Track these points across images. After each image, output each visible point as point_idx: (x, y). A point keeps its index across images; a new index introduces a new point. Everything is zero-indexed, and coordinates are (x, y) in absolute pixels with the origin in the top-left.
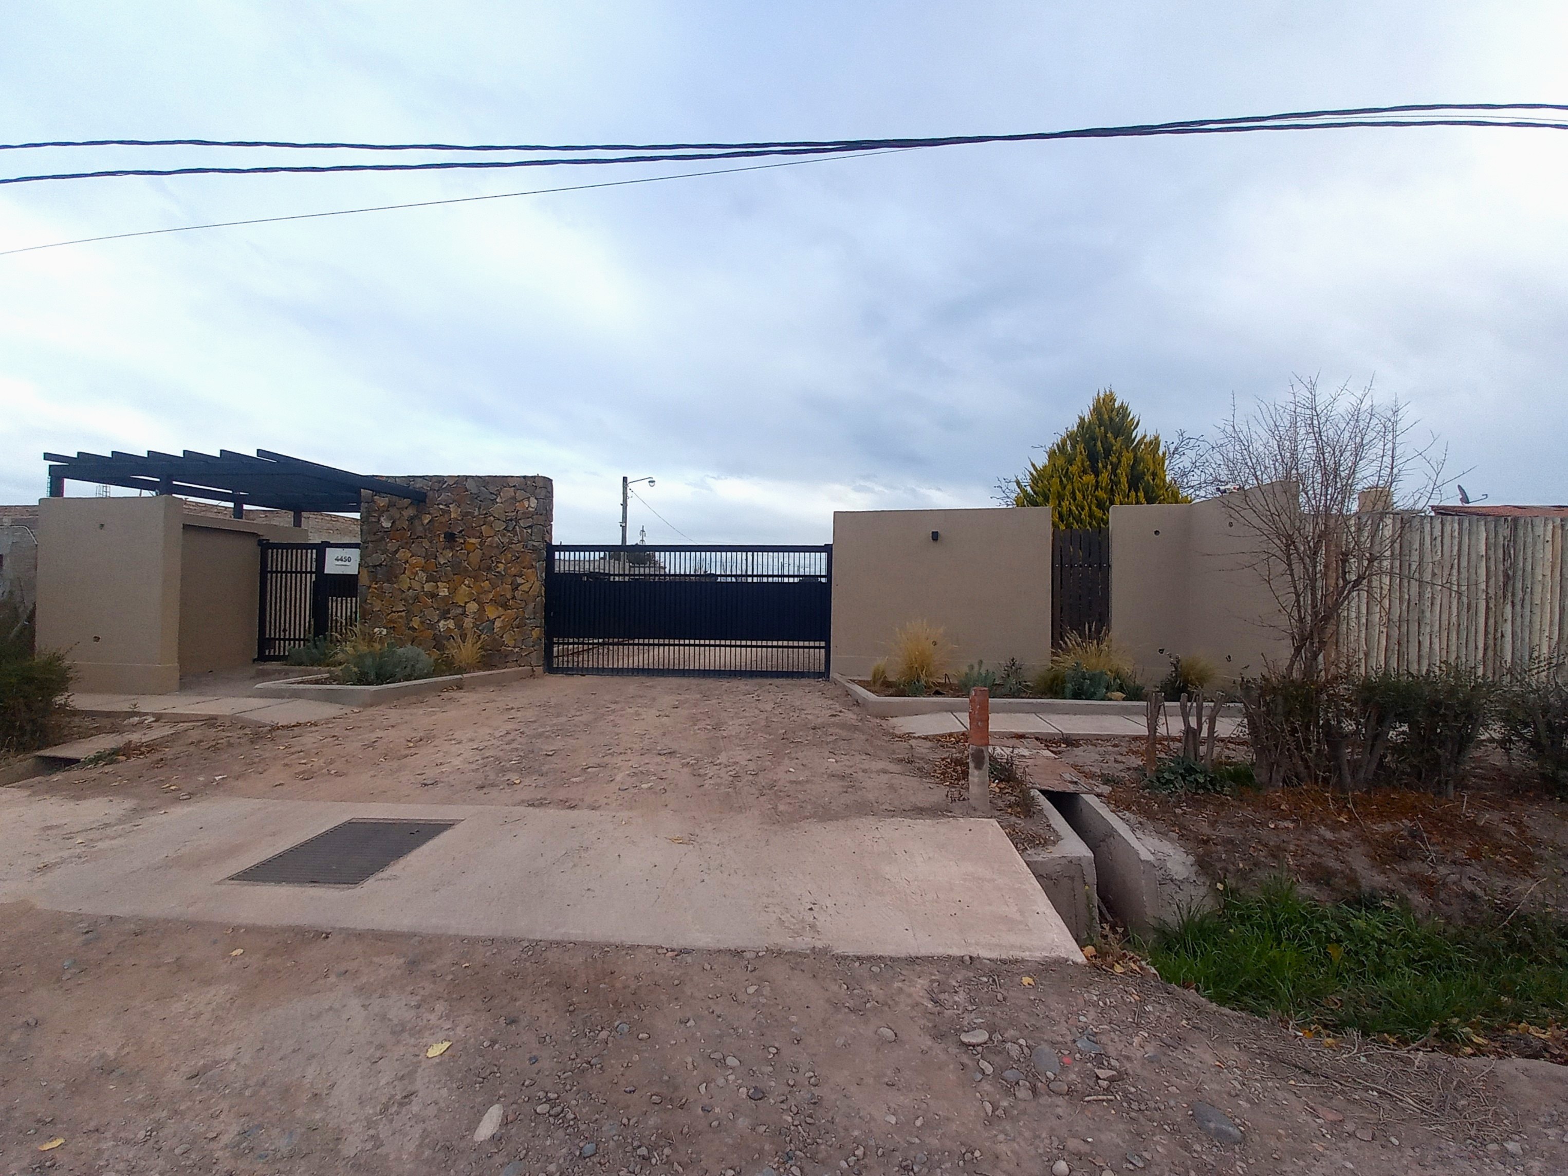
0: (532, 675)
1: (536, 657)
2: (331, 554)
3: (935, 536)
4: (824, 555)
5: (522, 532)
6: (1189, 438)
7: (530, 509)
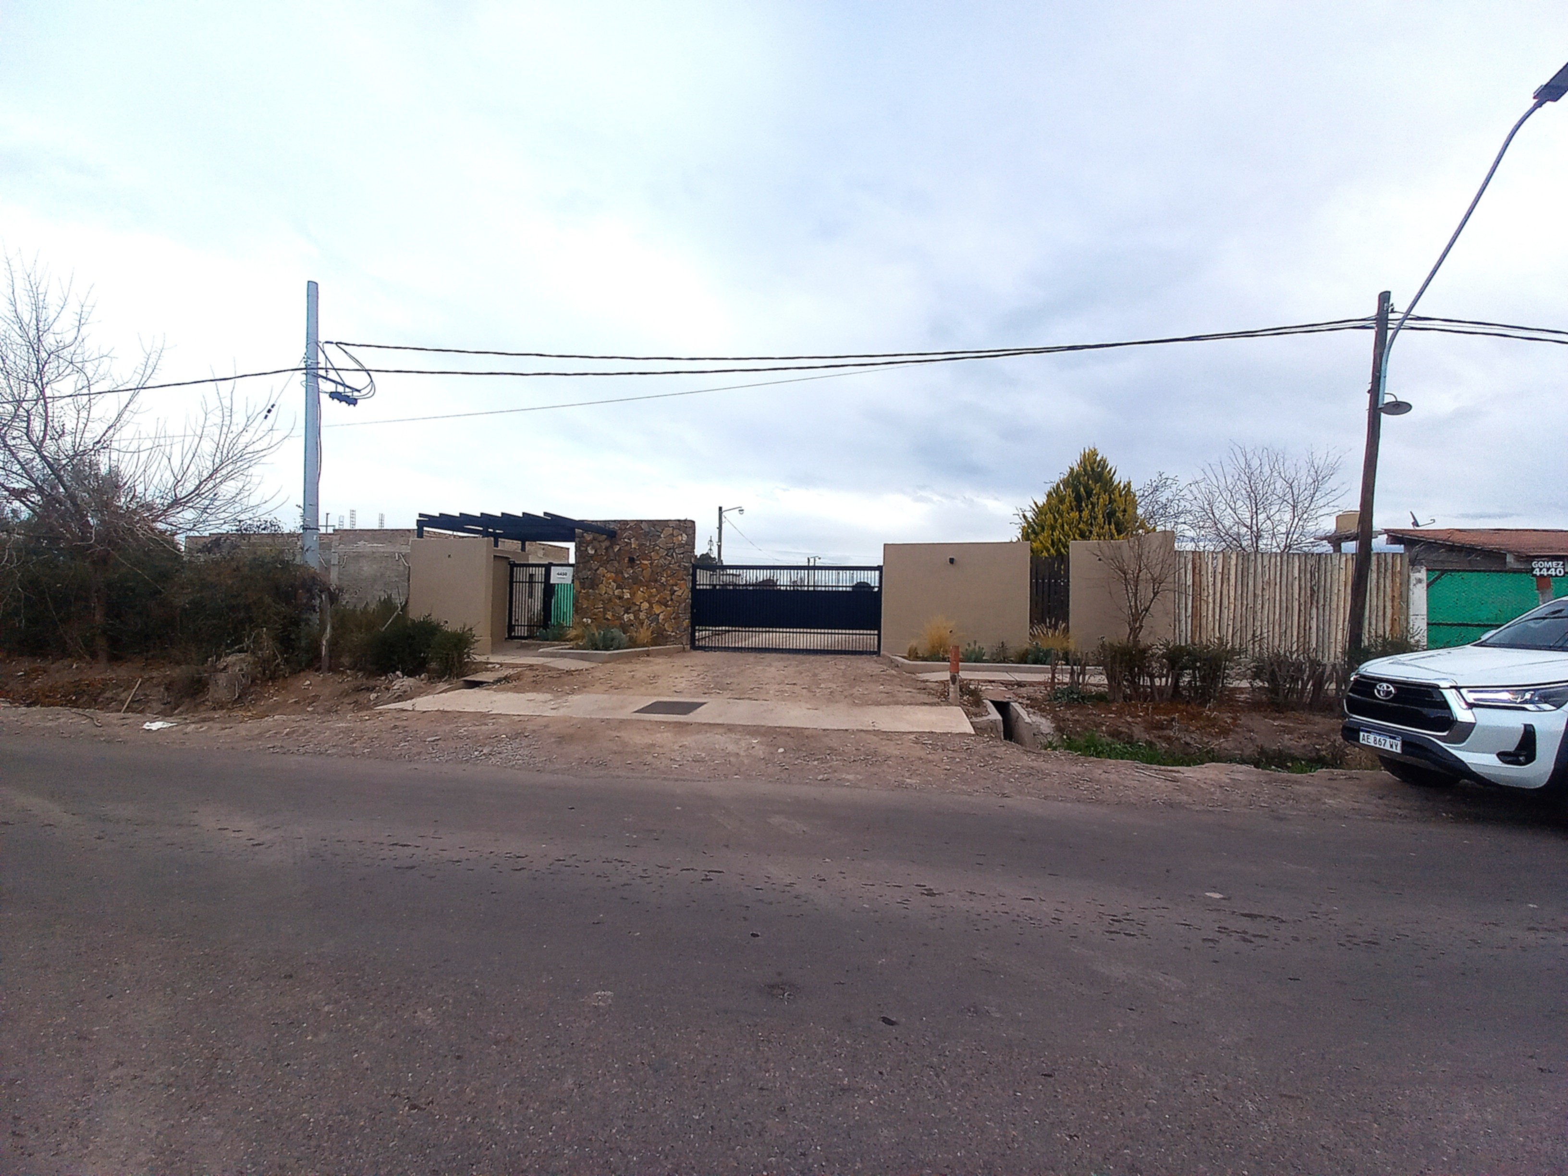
0: (684, 650)
1: (686, 639)
2: (554, 571)
3: (952, 561)
4: (877, 573)
5: (677, 556)
6: (1167, 479)
7: (683, 542)
